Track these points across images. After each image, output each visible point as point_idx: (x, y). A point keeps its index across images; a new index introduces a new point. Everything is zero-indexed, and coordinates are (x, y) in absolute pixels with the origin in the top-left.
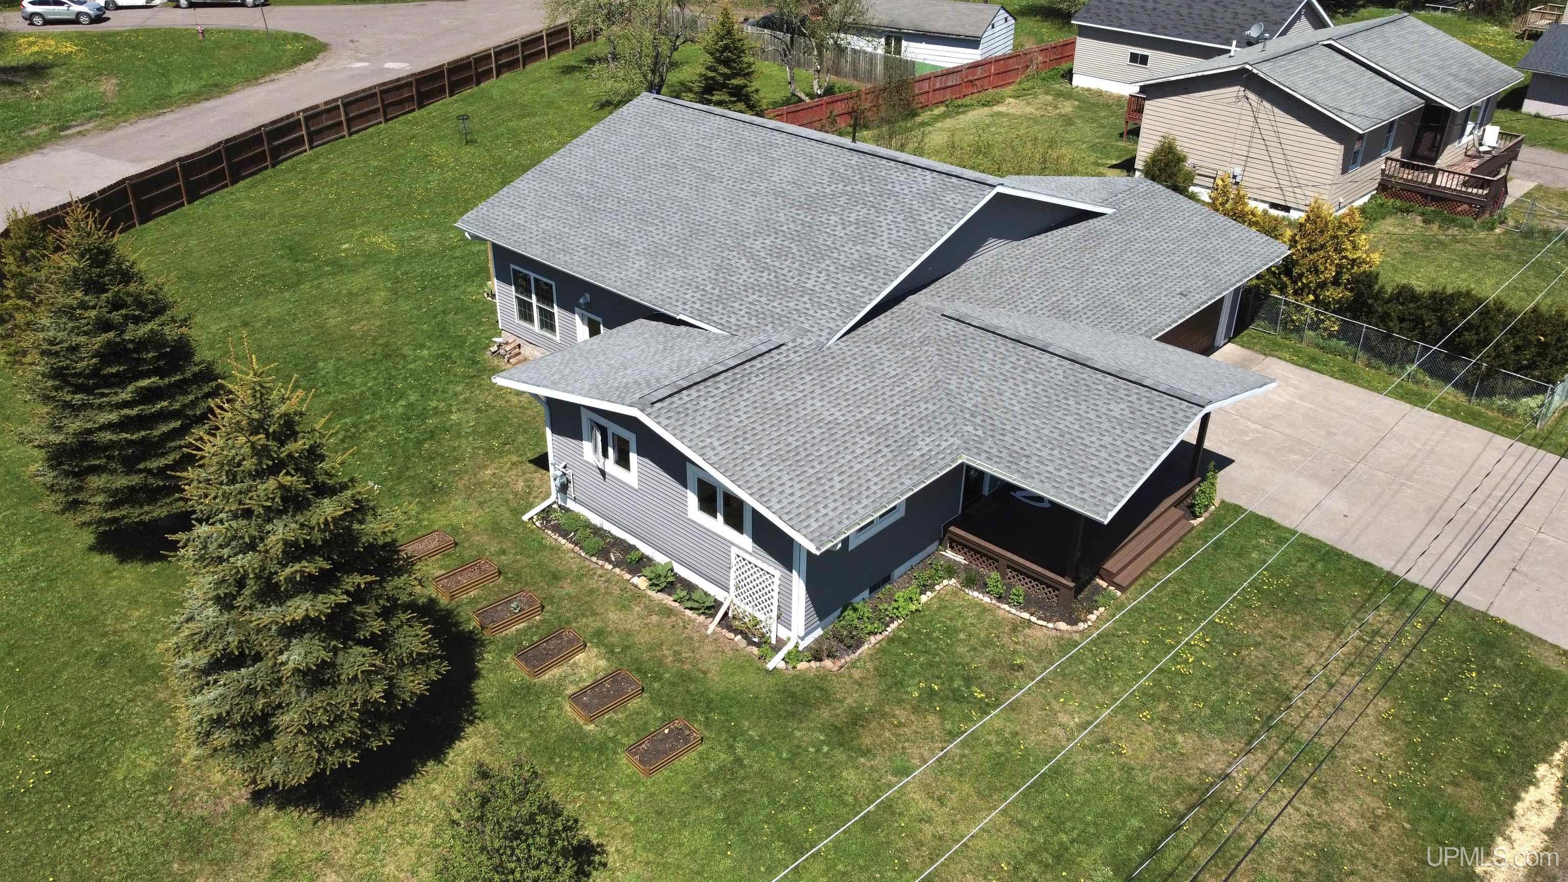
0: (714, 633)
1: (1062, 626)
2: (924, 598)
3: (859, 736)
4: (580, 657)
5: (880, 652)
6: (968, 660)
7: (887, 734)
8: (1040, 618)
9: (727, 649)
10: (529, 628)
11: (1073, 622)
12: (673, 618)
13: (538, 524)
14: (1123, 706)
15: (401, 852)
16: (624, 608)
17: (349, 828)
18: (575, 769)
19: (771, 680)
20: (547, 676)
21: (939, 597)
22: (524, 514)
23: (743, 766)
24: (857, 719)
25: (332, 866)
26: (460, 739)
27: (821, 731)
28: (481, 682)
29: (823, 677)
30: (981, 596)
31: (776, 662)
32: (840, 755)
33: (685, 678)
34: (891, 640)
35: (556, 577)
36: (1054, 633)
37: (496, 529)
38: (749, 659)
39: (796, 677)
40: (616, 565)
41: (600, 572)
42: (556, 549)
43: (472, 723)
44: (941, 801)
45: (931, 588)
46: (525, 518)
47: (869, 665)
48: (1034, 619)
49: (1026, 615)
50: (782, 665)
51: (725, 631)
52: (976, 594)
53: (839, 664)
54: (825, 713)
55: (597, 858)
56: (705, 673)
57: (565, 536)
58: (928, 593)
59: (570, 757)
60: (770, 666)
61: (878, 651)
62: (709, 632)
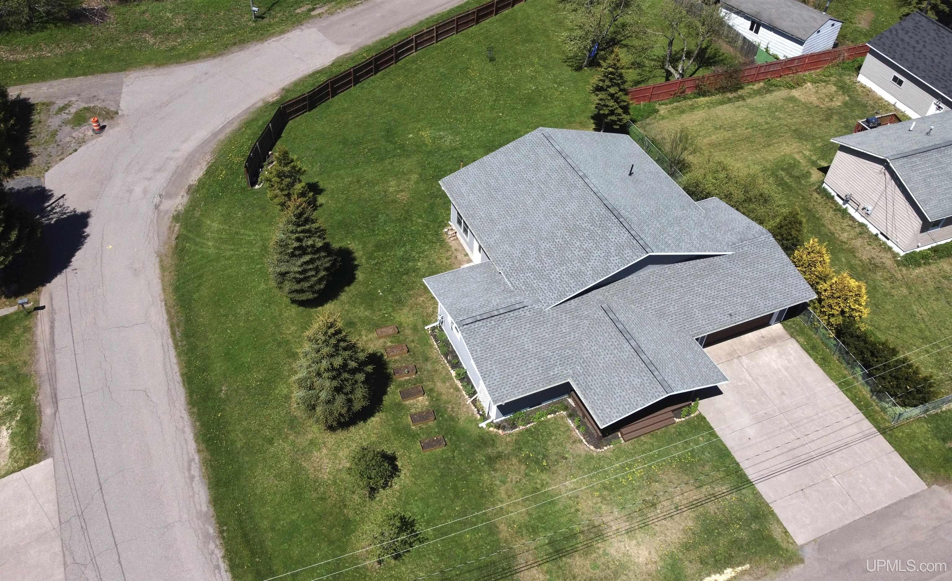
0: (469, 404)
1: (592, 447)
2: (549, 416)
3: (496, 463)
4: (421, 398)
5: (521, 433)
6: (549, 448)
7: (506, 466)
8: (587, 441)
9: (470, 413)
10: (409, 380)
11: (596, 447)
12: (458, 393)
13: (430, 332)
14: (593, 487)
15: (345, 450)
16: (444, 382)
17: (334, 436)
18: (403, 440)
19: (478, 431)
20: (407, 402)
21: (555, 418)
22: (427, 325)
23: (454, 459)
24: (499, 456)
25: (326, 447)
26: (373, 416)
27: (485, 456)
28: (386, 397)
29: (496, 435)
30: (571, 423)
31: (483, 425)
32: (486, 467)
33: (452, 418)
34: (527, 430)
35: (427, 359)
36: (587, 449)
37: (415, 329)
38: (476, 420)
39: (488, 432)
40: (449, 362)
41: (442, 363)
42: (431, 346)
43: (378, 411)
44: (509, 496)
45: (554, 412)
46: (426, 328)
47: (514, 438)
48: (584, 440)
49: (582, 438)
50: (484, 426)
51: (472, 405)
52: (570, 421)
53: (504, 433)
54: (490, 450)
55: (398, 473)
56: (459, 419)
57: (436, 341)
58: (552, 415)
59: (403, 436)
60: (480, 425)
61: (520, 433)
62: (468, 403)
